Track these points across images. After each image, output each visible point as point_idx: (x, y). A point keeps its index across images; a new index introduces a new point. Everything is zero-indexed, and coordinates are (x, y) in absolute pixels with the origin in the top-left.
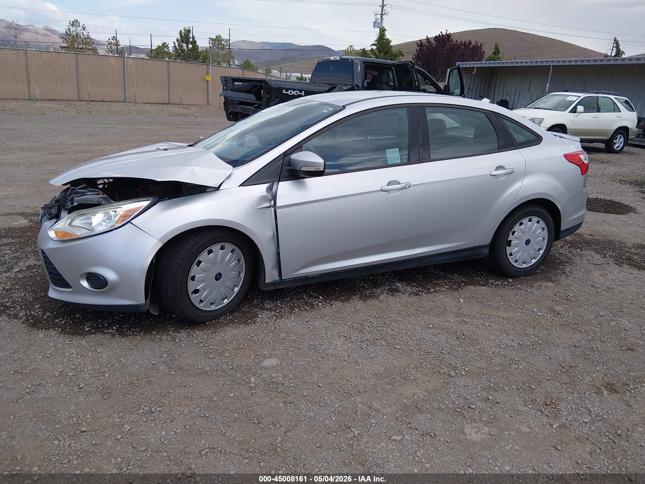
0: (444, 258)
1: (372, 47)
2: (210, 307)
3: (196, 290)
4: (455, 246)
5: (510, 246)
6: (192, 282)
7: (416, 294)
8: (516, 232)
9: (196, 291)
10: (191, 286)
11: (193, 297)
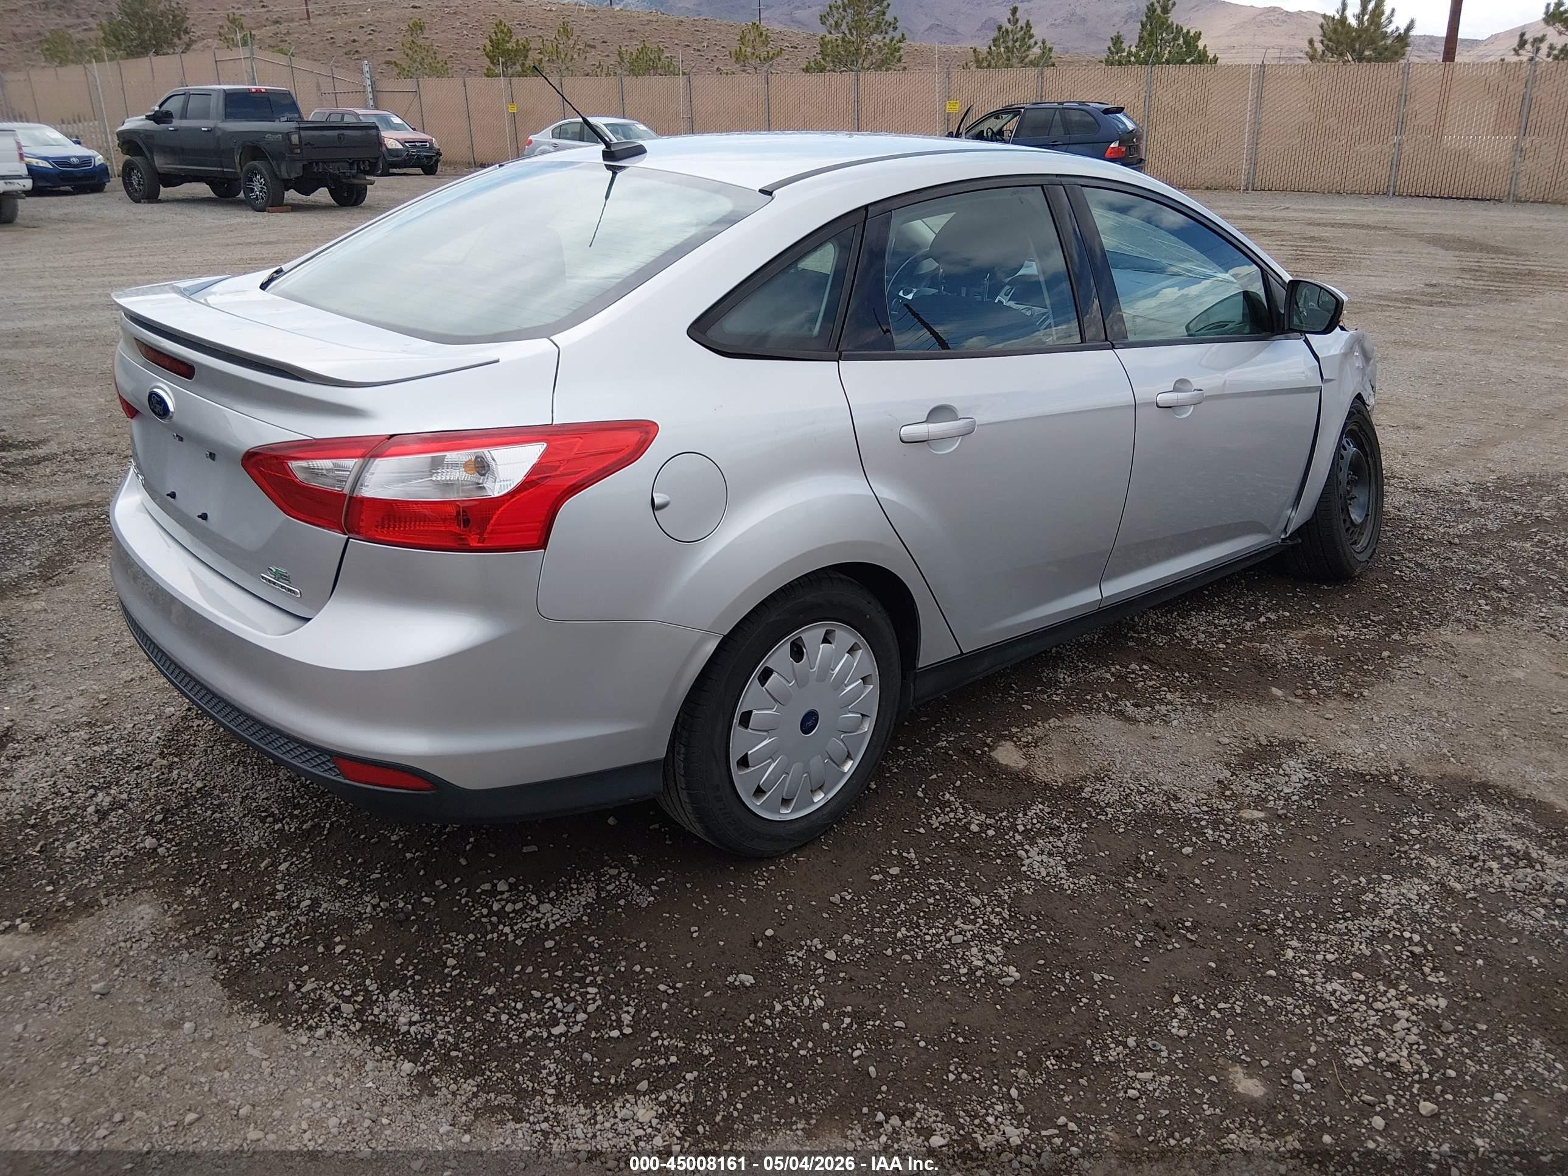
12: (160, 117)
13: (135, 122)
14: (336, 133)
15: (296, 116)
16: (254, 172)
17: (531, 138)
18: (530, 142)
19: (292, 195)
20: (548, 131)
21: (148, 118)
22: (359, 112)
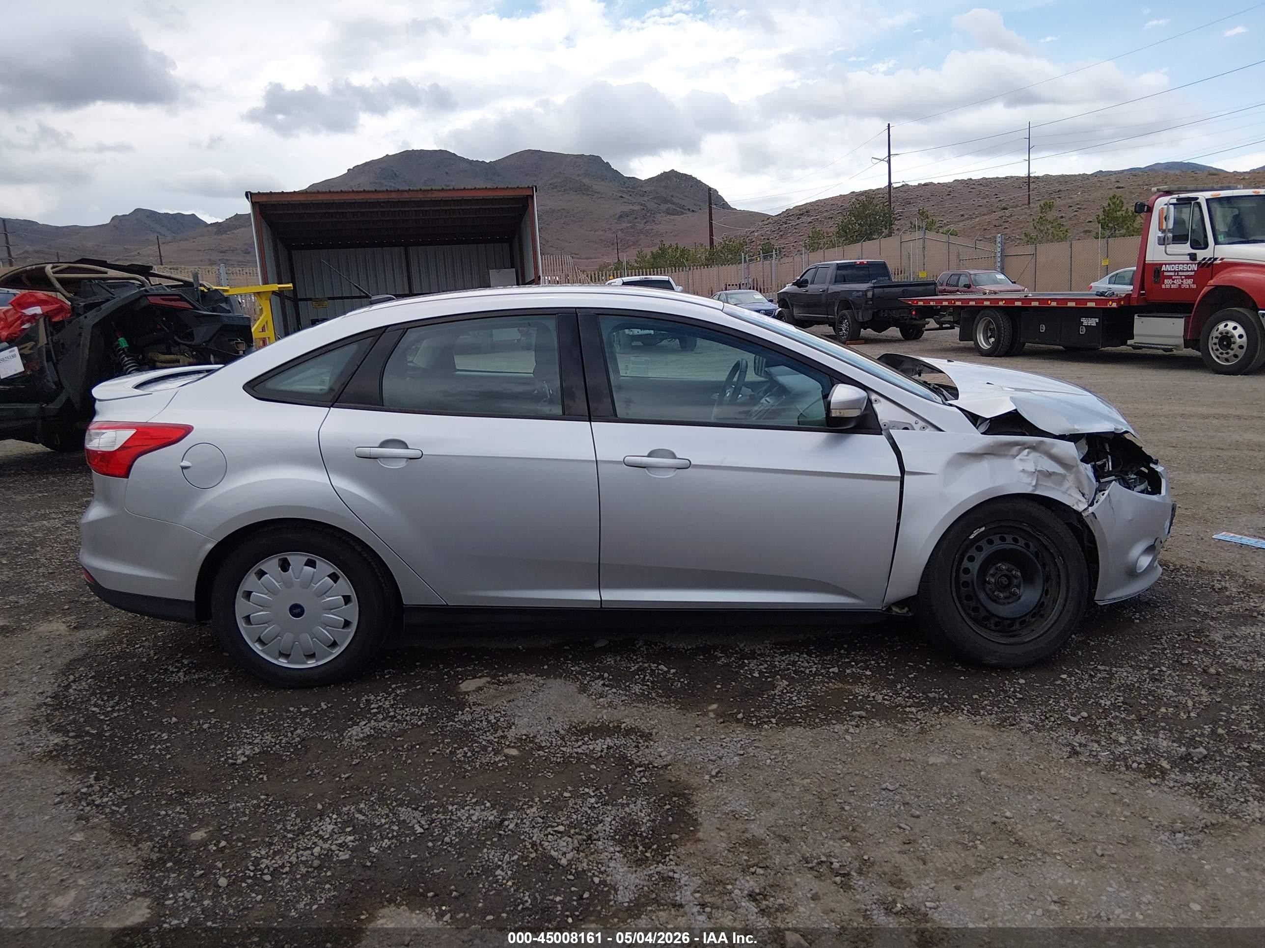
12: (800, 284)
13: (788, 288)
14: (901, 289)
15: (887, 278)
16: (843, 318)
17: (1092, 284)
18: (1091, 287)
19: (868, 332)
20: (1107, 278)
21: (794, 284)
22: (972, 272)
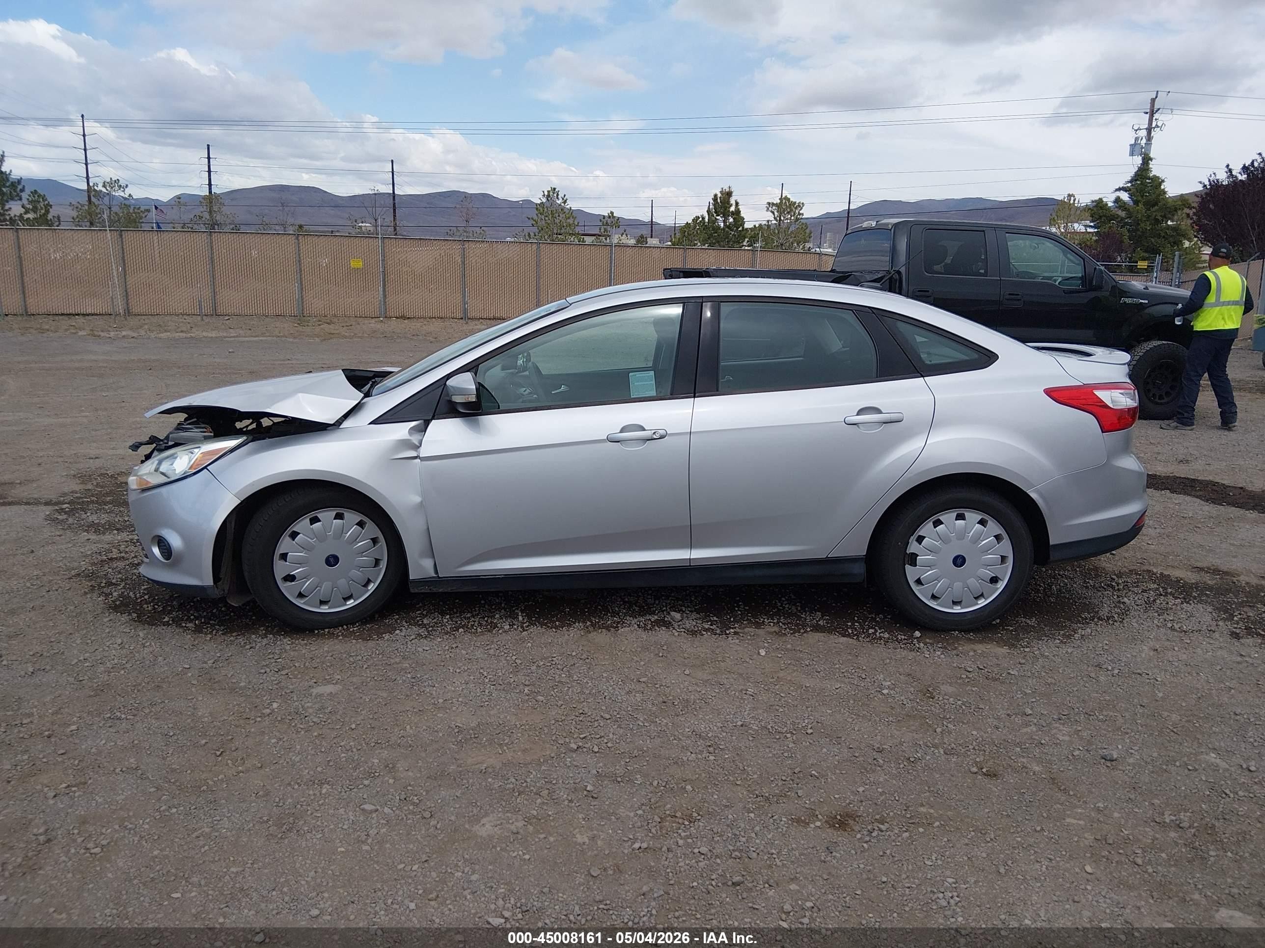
0: (758, 572)
1: (1118, 194)
2: (319, 608)
3: (289, 575)
4: (784, 552)
5: (914, 563)
6: (282, 562)
7: (693, 633)
8: (926, 539)
9: (290, 578)
10: (280, 569)
11: (286, 588)
